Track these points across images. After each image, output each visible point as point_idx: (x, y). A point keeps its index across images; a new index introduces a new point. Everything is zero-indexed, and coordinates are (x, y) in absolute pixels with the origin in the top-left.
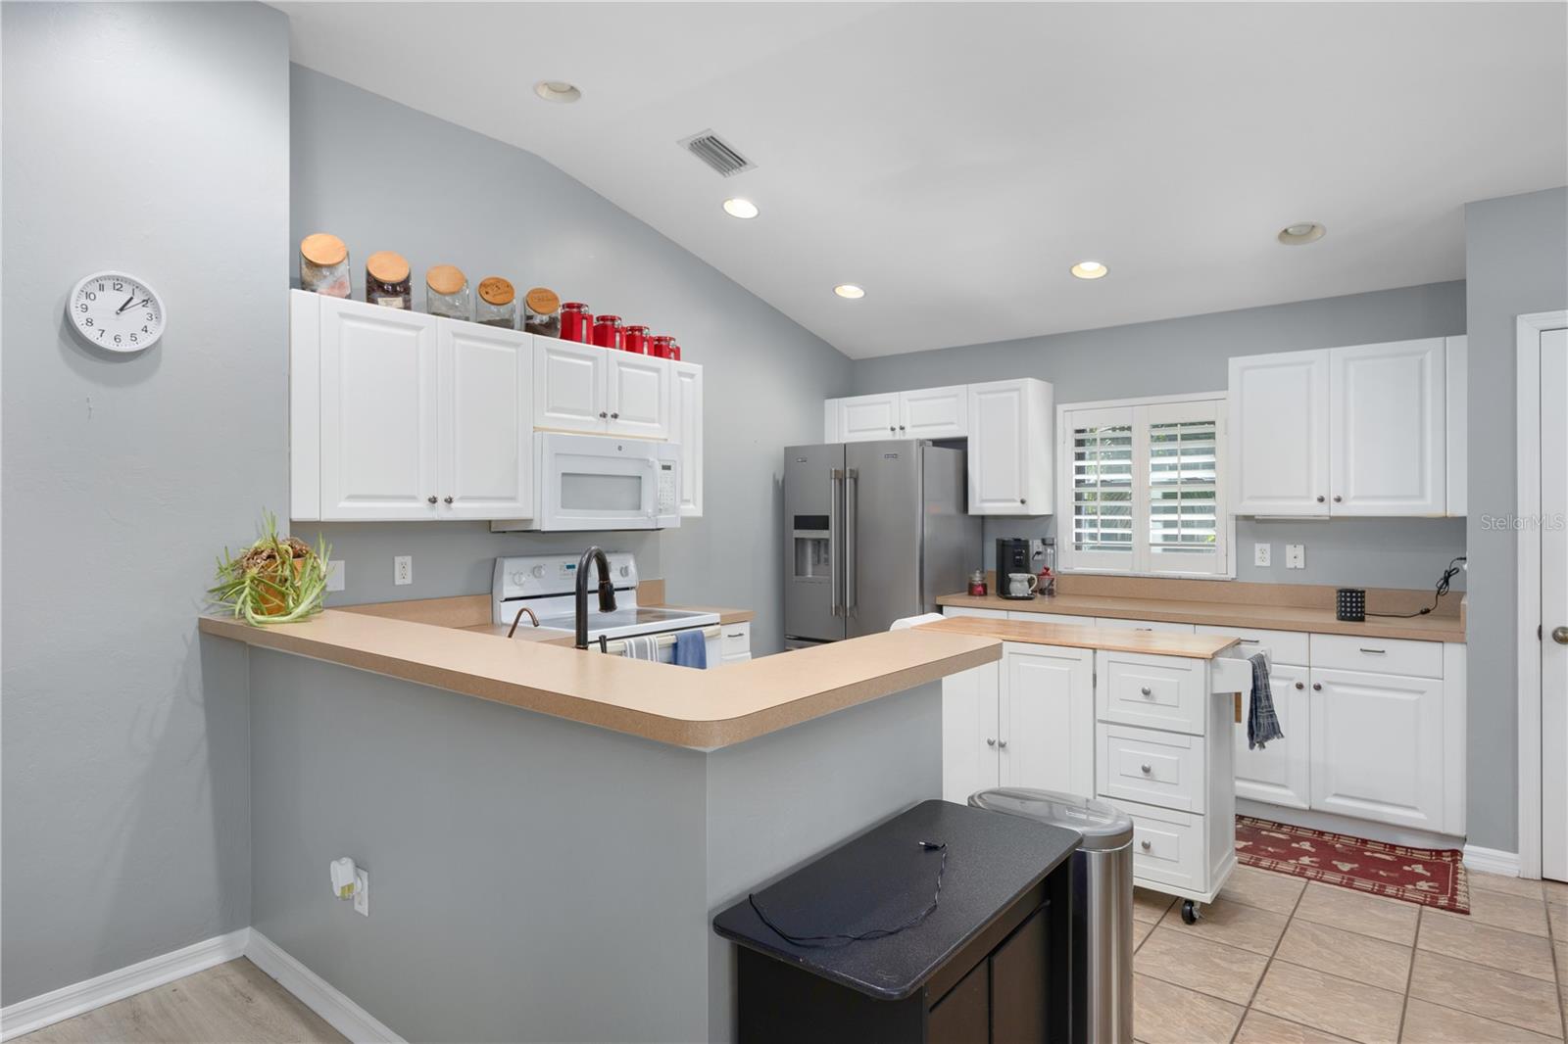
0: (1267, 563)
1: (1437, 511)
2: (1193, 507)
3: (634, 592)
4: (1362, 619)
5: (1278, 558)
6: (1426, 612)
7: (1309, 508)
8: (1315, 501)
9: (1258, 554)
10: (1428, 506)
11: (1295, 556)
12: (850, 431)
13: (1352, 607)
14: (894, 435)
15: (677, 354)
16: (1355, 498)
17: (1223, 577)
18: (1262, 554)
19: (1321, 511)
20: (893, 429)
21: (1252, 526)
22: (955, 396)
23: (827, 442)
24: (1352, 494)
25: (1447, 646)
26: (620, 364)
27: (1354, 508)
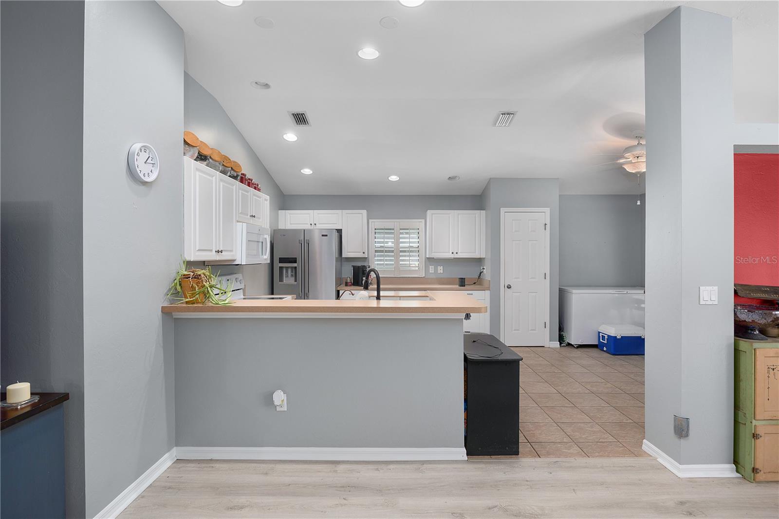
0: (433, 272)
1: (479, 257)
2: (405, 255)
3: (242, 290)
4: (464, 286)
5: (436, 270)
6: (475, 283)
7: (449, 255)
8: (451, 253)
9: (431, 269)
10: (477, 255)
11: (440, 269)
12: (291, 224)
13: (462, 283)
14: (311, 227)
15: (259, 190)
16: (461, 253)
17: (421, 276)
18: (432, 269)
19: (452, 256)
20: (311, 224)
21: (431, 260)
22: (337, 214)
23: (279, 228)
24: (460, 252)
25: (486, 291)
26: (254, 195)
27: (460, 255)
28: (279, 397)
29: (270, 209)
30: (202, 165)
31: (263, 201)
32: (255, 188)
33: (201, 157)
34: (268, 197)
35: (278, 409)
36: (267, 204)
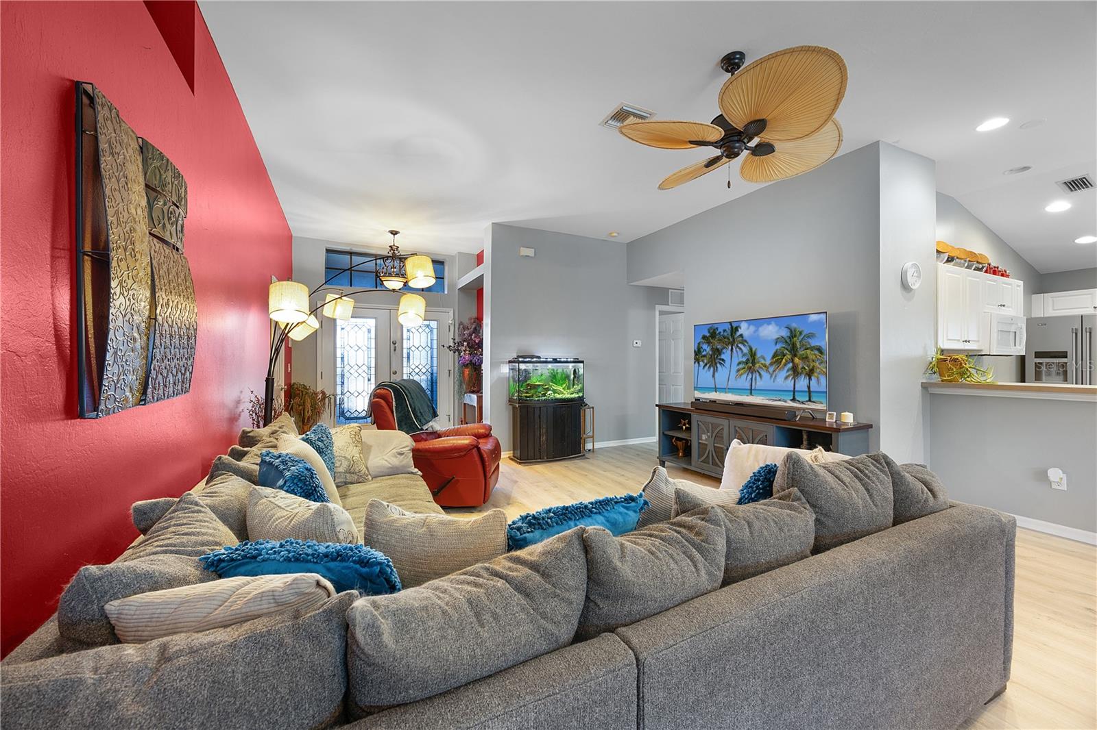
12: (1055, 310)
14: (1095, 311)
20: (1095, 308)
26: (1003, 282)
28: (1055, 474)
29: (1024, 295)
30: (950, 266)
31: (1014, 287)
32: (1002, 275)
33: (950, 260)
34: (1021, 283)
35: (1054, 486)
36: (1021, 289)
